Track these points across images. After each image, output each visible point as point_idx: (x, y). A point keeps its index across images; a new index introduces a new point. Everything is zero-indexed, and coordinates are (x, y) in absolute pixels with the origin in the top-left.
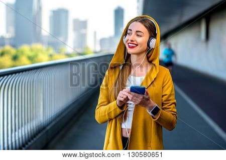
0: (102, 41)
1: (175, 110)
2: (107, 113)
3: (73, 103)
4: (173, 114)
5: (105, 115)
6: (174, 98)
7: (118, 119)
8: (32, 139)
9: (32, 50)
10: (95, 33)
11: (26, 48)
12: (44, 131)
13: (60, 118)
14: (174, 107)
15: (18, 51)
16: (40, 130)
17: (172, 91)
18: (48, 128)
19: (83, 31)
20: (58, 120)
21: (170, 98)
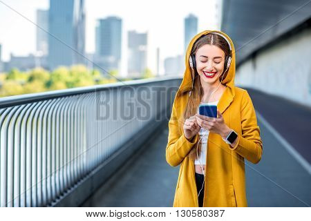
0: (168, 61)
1: (259, 138)
2: (176, 151)
3: (127, 142)
4: (256, 143)
5: (175, 154)
6: (256, 123)
7: (190, 155)
8: (73, 186)
9: (71, 74)
10: (158, 50)
11: (63, 71)
12: (88, 177)
13: (110, 160)
14: (256, 135)
15: (52, 75)
16: (83, 175)
17: (252, 115)
18: (93, 173)
19: (142, 48)
20: (105, 163)
21: (251, 124)
